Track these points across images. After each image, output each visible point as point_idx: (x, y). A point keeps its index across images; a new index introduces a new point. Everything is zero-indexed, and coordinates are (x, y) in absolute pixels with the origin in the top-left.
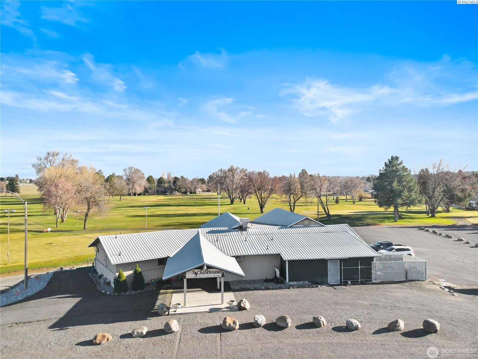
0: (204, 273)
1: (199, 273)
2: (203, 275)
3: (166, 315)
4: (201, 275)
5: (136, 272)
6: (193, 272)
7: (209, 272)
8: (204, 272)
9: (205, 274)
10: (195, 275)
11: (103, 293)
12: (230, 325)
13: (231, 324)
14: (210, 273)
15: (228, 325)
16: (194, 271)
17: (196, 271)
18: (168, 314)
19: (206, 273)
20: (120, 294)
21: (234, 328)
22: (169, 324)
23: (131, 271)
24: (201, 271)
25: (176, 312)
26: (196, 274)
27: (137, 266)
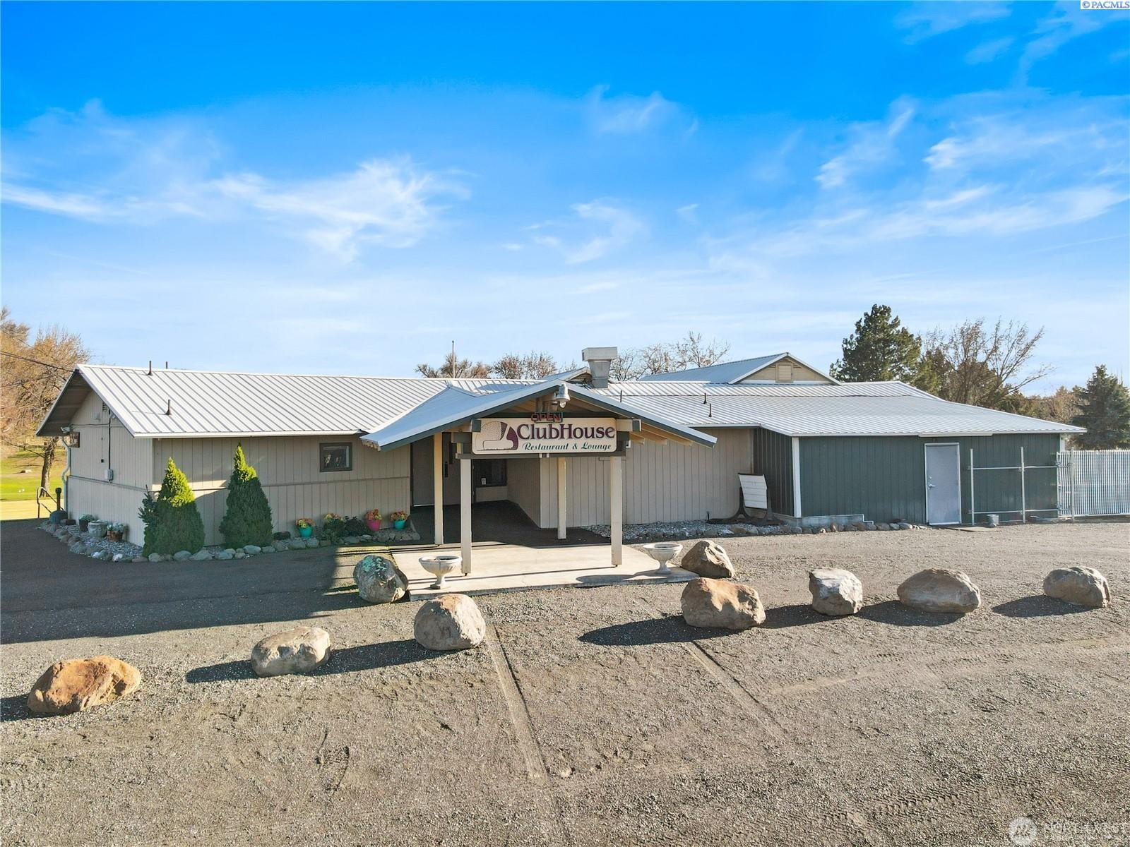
0: (544, 436)
1: (525, 432)
2: (544, 442)
3: (395, 602)
4: (535, 442)
5: (236, 478)
6: (503, 431)
7: (566, 433)
8: (545, 429)
9: (551, 437)
10: (510, 444)
11: (97, 560)
12: (728, 605)
13: (732, 601)
14: (570, 437)
15: (719, 607)
16: (504, 426)
17: (513, 423)
18: (407, 597)
19: (554, 434)
20: (169, 557)
21: (749, 616)
22: (443, 607)
23: (215, 482)
24: (536, 426)
25: (438, 588)
26: (514, 436)
27: (242, 456)
